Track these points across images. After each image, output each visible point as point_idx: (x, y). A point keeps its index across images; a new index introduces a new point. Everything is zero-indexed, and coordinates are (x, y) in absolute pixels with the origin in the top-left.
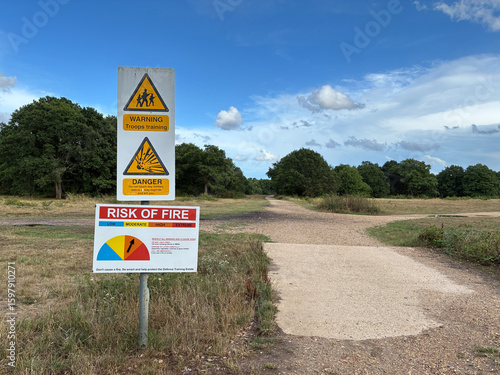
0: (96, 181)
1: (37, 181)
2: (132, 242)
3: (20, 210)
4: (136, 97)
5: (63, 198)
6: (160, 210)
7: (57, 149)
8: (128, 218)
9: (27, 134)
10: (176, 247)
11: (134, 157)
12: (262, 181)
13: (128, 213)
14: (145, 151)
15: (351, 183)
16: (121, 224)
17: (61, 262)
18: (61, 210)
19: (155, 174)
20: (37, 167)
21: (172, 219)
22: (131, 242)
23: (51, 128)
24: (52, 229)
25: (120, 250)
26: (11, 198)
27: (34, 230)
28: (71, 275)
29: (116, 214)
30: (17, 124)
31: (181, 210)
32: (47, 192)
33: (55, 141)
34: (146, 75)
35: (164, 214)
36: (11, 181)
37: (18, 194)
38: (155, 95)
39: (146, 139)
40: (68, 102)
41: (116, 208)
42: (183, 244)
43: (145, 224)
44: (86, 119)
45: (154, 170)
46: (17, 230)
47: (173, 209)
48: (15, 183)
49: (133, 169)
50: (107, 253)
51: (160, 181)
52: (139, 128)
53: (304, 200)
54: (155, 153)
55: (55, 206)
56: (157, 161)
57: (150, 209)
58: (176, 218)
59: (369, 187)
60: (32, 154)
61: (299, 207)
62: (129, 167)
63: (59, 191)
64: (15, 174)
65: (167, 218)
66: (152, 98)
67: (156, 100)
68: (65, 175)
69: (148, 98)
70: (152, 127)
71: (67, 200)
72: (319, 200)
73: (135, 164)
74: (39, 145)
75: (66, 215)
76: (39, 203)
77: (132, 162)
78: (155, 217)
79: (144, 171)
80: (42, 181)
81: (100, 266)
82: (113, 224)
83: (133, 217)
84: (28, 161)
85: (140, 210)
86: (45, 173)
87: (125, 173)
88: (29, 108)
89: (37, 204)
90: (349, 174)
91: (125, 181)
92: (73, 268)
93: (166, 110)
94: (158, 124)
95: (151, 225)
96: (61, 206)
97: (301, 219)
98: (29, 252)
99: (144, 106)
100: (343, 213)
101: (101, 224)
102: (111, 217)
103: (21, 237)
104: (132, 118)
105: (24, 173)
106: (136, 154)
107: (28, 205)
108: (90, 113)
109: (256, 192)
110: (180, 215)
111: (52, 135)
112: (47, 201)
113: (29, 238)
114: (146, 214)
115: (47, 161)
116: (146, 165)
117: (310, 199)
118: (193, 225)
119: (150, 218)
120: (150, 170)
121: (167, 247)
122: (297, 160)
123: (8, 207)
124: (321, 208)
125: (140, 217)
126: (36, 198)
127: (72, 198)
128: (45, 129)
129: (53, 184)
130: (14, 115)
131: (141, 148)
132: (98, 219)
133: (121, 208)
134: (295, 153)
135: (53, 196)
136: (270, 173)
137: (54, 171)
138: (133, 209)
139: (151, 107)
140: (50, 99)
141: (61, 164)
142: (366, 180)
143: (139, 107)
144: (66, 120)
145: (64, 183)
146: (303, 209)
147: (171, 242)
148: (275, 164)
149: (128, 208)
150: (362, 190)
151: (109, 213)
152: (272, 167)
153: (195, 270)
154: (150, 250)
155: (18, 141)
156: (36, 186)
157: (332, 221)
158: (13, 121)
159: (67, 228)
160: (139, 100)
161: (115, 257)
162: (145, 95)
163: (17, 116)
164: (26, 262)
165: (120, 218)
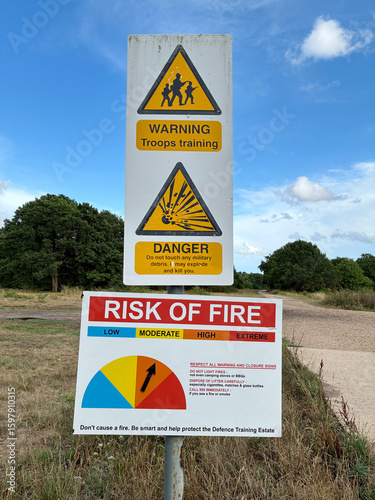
0: (90, 275)
1: (35, 274)
2: (152, 370)
3: (17, 303)
4: (161, 88)
5: (59, 291)
6: (206, 305)
7: (54, 243)
8: (143, 320)
9: (28, 230)
10: (238, 383)
11: (157, 201)
12: (252, 275)
13: (144, 309)
14: (177, 189)
15: (351, 277)
16: (130, 333)
17: (46, 366)
18: (55, 303)
19: (196, 233)
20: (36, 260)
21: (229, 324)
22: (150, 370)
23: (49, 223)
24: (43, 323)
25: (128, 387)
26: (11, 291)
27: (26, 324)
28: (56, 388)
29: (120, 311)
30: (20, 221)
31: (246, 305)
32: (44, 286)
33: (53, 236)
34: (180, 50)
35: (212, 313)
36: (13, 274)
37: (18, 287)
38: (195, 84)
39: (179, 167)
40: (66, 199)
41: (121, 300)
42: (251, 376)
43: (177, 334)
44: (82, 215)
45: (195, 226)
46: (9, 325)
47: (230, 304)
48: (15, 276)
49: (155, 223)
50: (102, 393)
51: (205, 247)
52: (166, 145)
53: (301, 295)
54: (196, 193)
55: (51, 299)
56: (199, 207)
57: (186, 303)
58: (237, 323)
59: (370, 281)
60: (32, 249)
61: (301, 302)
62: (146, 219)
63: (55, 285)
64: (16, 267)
65: (219, 320)
66: (190, 90)
67: (198, 93)
68: (62, 269)
69: (183, 90)
70: (191, 144)
71: (62, 293)
72: (321, 295)
73: (158, 214)
74: (39, 239)
75: (60, 308)
76: (35, 296)
77: (152, 210)
78: (197, 320)
79: (175, 228)
80: (40, 274)
81: (89, 420)
82: (115, 332)
83: (153, 319)
84: (28, 256)
85: (166, 304)
86: (43, 267)
87: (140, 231)
88: (30, 205)
89: (34, 297)
90: (349, 268)
91: (139, 245)
92: (58, 377)
93: (217, 111)
94: (200, 137)
95: (188, 335)
96: (56, 299)
97: (310, 316)
98: (13, 352)
99: (176, 106)
100: (354, 309)
101: (92, 332)
102: (112, 318)
103: (11, 332)
104: (154, 128)
105: (24, 267)
106: (161, 195)
107: (25, 297)
108: (85, 207)
109: (247, 286)
110: (245, 316)
111: (50, 229)
112: (43, 294)
113: (18, 334)
114: (178, 312)
115: (46, 255)
116: (180, 216)
117: (311, 294)
118: (270, 338)
119: (185, 321)
120: (186, 226)
121: (219, 382)
122: (293, 252)
123: (6, 300)
124: (327, 303)
125: (166, 319)
126: (34, 290)
127: (66, 291)
128: (44, 224)
129: (50, 277)
130: (17, 212)
131: (170, 184)
132: (86, 323)
133: (130, 300)
134: (290, 246)
135: (49, 289)
136: (263, 267)
137: (51, 265)
138: (153, 302)
139: (188, 106)
140: (49, 197)
141: (58, 259)
142: (368, 274)
143: (166, 107)
144: (63, 215)
145: (60, 277)
146: (307, 304)
147: (229, 371)
148: (267, 257)
149: (144, 301)
150: (363, 285)
151: (107, 309)
152: (265, 260)
153: (278, 434)
154: (186, 388)
155: (20, 236)
156: (35, 280)
157: (349, 319)
158: (16, 218)
159: (59, 322)
160: (165, 93)
161: (118, 402)
162: (178, 84)
163: (20, 213)
164: (8, 365)
165: (129, 320)
